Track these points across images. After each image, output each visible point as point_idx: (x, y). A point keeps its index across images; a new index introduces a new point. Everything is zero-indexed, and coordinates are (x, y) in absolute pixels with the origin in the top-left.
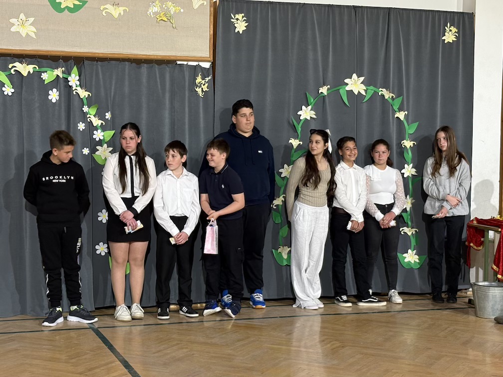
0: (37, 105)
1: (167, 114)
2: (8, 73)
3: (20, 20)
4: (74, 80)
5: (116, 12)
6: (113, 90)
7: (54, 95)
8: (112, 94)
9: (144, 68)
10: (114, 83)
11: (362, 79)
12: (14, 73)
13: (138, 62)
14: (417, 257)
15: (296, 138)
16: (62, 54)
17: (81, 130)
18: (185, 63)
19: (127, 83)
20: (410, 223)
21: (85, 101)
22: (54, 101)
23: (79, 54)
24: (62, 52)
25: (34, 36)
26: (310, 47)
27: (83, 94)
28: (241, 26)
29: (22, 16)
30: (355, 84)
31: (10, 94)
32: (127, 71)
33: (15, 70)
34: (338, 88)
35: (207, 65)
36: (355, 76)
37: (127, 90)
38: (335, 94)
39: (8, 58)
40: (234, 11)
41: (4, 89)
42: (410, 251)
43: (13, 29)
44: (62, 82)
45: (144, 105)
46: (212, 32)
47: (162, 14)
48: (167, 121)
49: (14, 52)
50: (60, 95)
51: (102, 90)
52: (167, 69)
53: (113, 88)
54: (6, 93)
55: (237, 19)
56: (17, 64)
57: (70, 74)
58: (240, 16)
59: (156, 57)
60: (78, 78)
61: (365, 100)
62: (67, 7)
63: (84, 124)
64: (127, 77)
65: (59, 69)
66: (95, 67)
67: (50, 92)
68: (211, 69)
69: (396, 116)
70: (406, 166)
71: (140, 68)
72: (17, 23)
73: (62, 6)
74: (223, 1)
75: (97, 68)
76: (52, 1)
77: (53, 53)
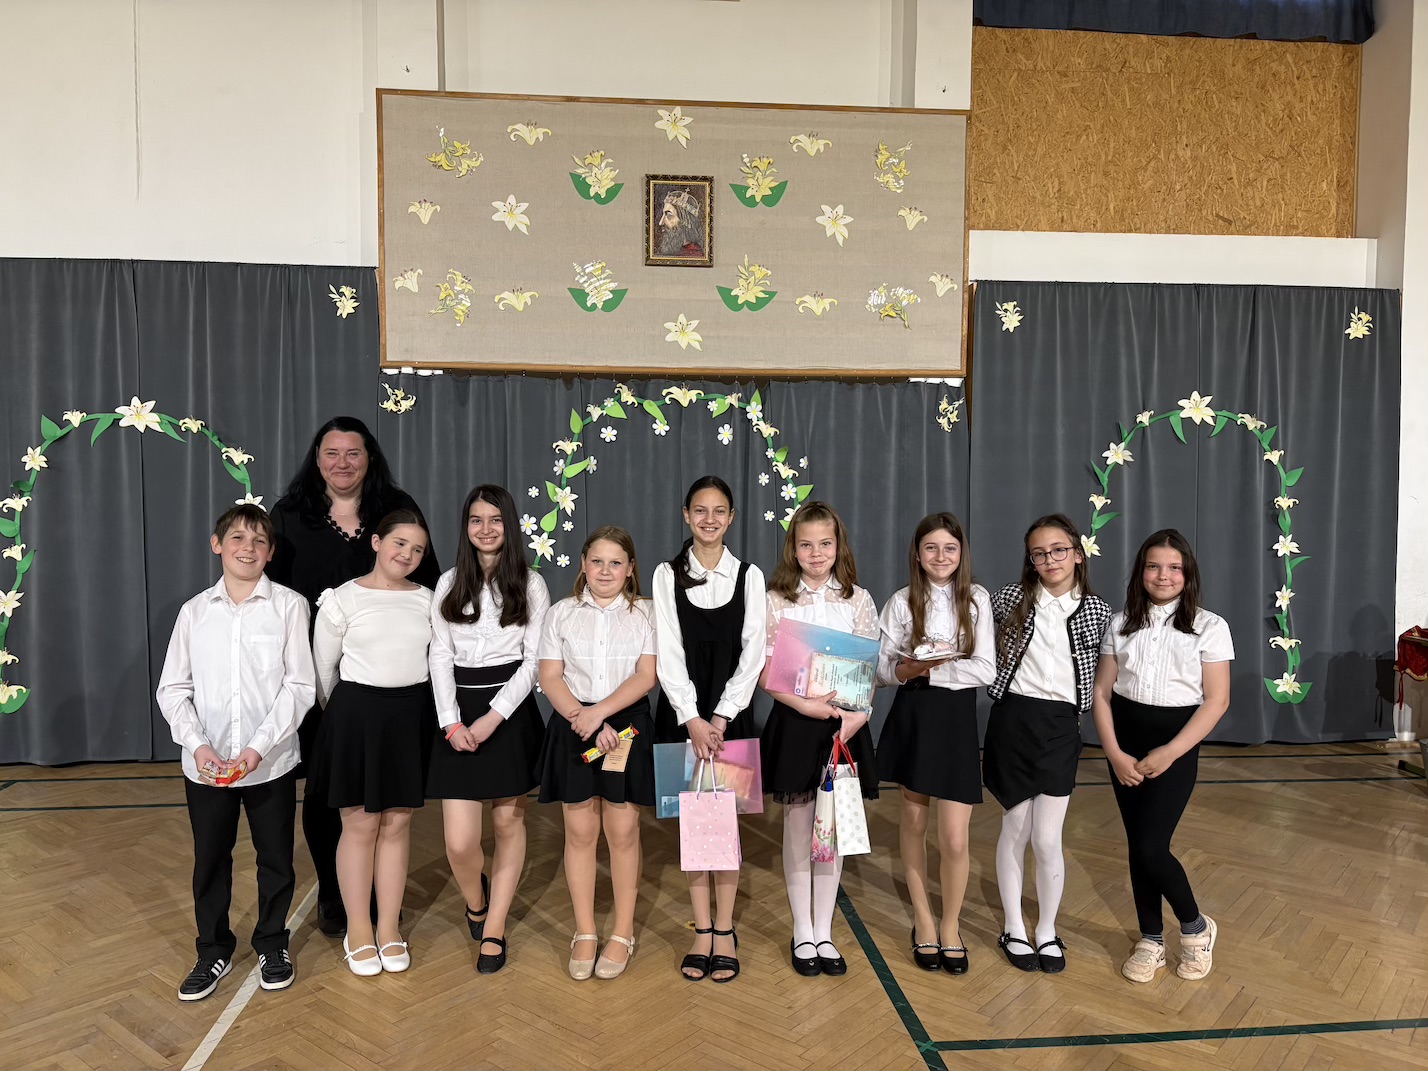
0: (702, 448)
1: (892, 457)
2: (660, 403)
3: (678, 324)
4: (754, 411)
5: (818, 306)
6: (811, 425)
7: (725, 435)
8: (811, 430)
9: (860, 389)
10: (813, 413)
11: (1208, 399)
12: (669, 402)
13: (849, 381)
14: (1300, 685)
15: (1100, 493)
16: (738, 372)
17: (764, 484)
18: (922, 380)
19: (832, 413)
20: (1286, 630)
21: (770, 442)
22: (725, 442)
23: (763, 372)
24: (738, 369)
25: (698, 347)
26: (1123, 350)
27: (768, 431)
28: (1011, 320)
29: (682, 318)
30: (1197, 408)
31: (663, 434)
32: (833, 394)
33: (671, 399)
34: (1166, 415)
35: (956, 382)
36: (1195, 395)
37: (832, 423)
38: (1162, 424)
39: (662, 381)
40: (1001, 297)
41: (654, 426)
42: (1286, 675)
43: (669, 338)
44: (737, 417)
45: (858, 447)
46: (965, 332)
47: (888, 307)
48: (892, 470)
49: (668, 371)
50: (734, 434)
51: (796, 424)
52: (895, 393)
53: (812, 420)
54: (657, 432)
55: (1006, 311)
56: (674, 389)
57: (749, 403)
58: (1010, 306)
59: (877, 372)
60: (760, 407)
61: (1214, 434)
62: (747, 302)
63: (767, 476)
64: (832, 405)
65: (734, 395)
66: (785, 390)
67: (720, 429)
68: (963, 389)
69: (1266, 458)
70: (1281, 538)
71: (852, 390)
72: (674, 329)
73: (740, 302)
74: (983, 284)
75: (789, 391)
76: (725, 294)
77: (726, 372)
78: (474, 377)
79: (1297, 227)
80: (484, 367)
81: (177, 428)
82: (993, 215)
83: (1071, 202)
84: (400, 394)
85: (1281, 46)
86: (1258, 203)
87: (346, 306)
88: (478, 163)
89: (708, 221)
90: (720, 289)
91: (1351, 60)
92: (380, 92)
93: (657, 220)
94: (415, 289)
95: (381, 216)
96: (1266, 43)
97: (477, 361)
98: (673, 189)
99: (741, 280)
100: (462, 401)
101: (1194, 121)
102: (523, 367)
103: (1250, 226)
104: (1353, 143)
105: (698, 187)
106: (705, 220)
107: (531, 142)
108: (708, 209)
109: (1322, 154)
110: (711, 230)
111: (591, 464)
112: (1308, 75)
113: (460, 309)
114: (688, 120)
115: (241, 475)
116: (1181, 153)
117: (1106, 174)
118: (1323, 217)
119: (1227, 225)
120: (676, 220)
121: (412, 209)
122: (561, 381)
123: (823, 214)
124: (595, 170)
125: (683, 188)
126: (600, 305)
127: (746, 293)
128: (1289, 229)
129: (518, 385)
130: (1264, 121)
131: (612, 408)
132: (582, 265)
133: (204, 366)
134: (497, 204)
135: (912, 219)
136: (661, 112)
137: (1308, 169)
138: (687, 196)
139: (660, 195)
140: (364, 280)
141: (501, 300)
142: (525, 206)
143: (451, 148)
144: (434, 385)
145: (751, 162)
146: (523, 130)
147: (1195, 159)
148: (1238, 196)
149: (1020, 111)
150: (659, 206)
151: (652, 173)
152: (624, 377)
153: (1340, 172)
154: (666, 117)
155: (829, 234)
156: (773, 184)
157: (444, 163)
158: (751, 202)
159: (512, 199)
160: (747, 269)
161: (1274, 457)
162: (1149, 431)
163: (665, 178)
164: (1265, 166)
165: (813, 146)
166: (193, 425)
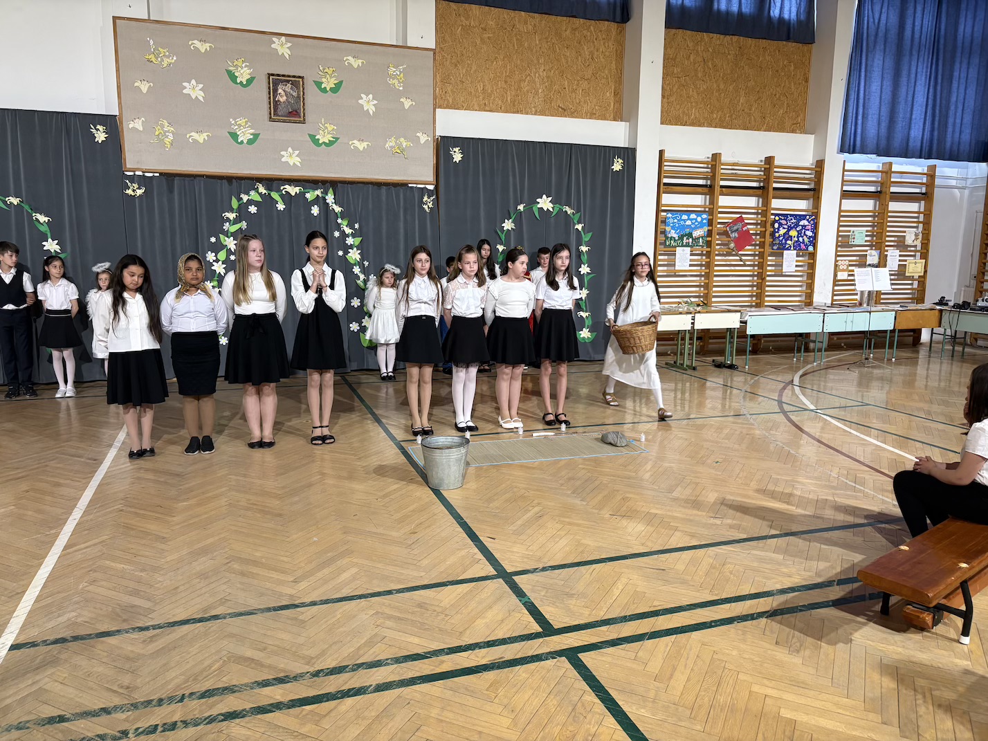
0: (303, 218)
1: (402, 225)
2: (280, 193)
3: (288, 153)
4: (330, 198)
5: (361, 146)
6: (360, 206)
7: (315, 210)
8: (360, 209)
9: (384, 189)
10: (360, 200)
11: (550, 199)
12: (284, 193)
13: (378, 185)
14: (589, 333)
15: (501, 244)
17: (337, 237)
18: (415, 185)
19: (370, 201)
20: (584, 309)
21: (339, 215)
22: (315, 215)
23: (333, 179)
24: (320, 177)
25: (299, 165)
26: (511, 173)
27: (338, 209)
28: (457, 157)
29: (290, 150)
30: (545, 203)
31: (282, 209)
32: (370, 192)
33: (285, 191)
34: (531, 206)
35: (431, 187)
36: (544, 196)
37: (370, 206)
38: (529, 210)
39: (280, 181)
40: (452, 145)
41: (277, 205)
42: (584, 329)
43: (283, 160)
44: (321, 200)
45: (384, 218)
46: (435, 162)
47: (396, 148)
48: (402, 231)
49: (284, 177)
50: (319, 210)
51: (352, 206)
52: (401, 191)
53: (360, 204)
54: (279, 209)
55: (455, 152)
56: (287, 186)
57: (327, 194)
58: (457, 149)
59: (392, 181)
60: (333, 197)
61: (553, 216)
62: (324, 142)
63: (339, 233)
64: (370, 196)
65: (319, 190)
66: (346, 188)
67: (312, 208)
68: (435, 191)
69: (576, 227)
70: (582, 265)
71: (380, 189)
72: (286, 155)
73: (320, 142)
74: (443, 137)
75: (348, 189)
76: (312, 137)
77: (314, 178)
78: (177, 178)
79: (596, 114)
80: (183, 173)
81: (5, 203)
82: (451, 101)
83: (490, 96)
84: (136, 186)
85: (588, 22)
86: (578, 102)
87: (101, 136)
88: (173, 61)
89: (302, 99)
90: (309, 135)
91: (621, 32)
92: (115, 18)
93: (275, 97)
94: (141, 128)
95: (119, 87)
96: (581, 20)
97: (179, 169)
98: (282, 81)
99: (320, 131)
100: (171, 190)
101: (547, 58)
102: (204, 173)
103: (574, 112)
104: (621, 74)
105: (296, 81)
106: (300, 99)
107: (203, 51)
108: (302, 93)
109: (607, 78)
110: (304, 104)
111: (244, 225)
112: (600, 38)
113: (167, 141)
114: (289, 45)
115: (44, 229)
116: (541, 74)
117: (506, 82)
118: (607, 110)
119: (564, 112)
120: (285, 98)
121: (136, 84)
122: (226, 181)
123: (362, 99)
124: (239, 69)
125: (288, 81)
126: (245, 142)
127: (324, 138)
128: (592, 115)
129: (202, 182)
130: (580, 61)
131: (254, 196)
132: (234, 119)
133: (19, 169)
134: (185, 84)
135: (407, 104)
136: (274, 39)
137: (600, 85)
138: (290, 86)
139: (276, 84)
140: (111, 123)
141: (190, 136)
142: (201, 86)
143: (157, 52)
144: (154, 182)
145: (324, 69)
146: (197, 43)
147: (548, 77)
148: (568, 97)
149: (463, 48)
150: (275, 91)
151: (271, 73)
152: (260, 180)
153: (615, 87)
154: (277, 42)
155: (365, 109)
156: (336, 82)
157: (153, 59)
158: (324, 90)
159: (193, 82)
160: (324, 125)
161: (579, 227)
162: (523, 214)
163: (278, 75)
164: (581, 83)
165: (356, 63)
166: (15, 201)
